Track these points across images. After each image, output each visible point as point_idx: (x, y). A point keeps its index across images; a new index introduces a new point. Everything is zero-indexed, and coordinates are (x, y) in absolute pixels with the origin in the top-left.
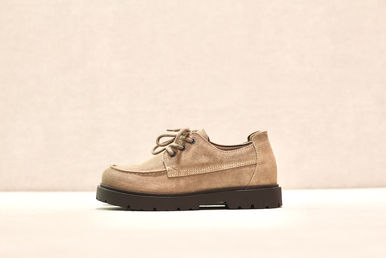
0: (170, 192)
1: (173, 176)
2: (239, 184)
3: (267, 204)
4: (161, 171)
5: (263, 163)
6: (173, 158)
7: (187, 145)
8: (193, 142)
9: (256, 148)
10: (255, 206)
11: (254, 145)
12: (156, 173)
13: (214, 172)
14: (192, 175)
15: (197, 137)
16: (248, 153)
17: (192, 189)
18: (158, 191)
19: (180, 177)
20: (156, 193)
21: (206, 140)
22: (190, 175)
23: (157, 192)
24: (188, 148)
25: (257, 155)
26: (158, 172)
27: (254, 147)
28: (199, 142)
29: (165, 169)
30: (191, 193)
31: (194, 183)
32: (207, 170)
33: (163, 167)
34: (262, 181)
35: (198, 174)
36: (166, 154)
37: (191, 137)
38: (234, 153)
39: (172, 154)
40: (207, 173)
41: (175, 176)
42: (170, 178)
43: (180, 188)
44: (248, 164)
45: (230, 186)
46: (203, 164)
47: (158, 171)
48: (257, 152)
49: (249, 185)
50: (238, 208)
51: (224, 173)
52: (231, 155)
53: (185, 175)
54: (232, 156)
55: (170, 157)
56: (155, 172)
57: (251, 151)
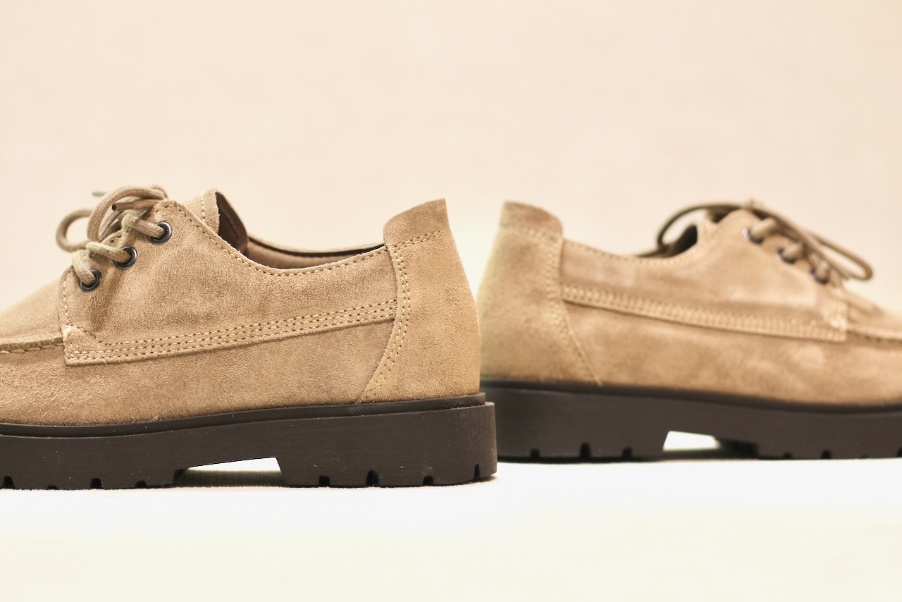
0: (67, 421)
1: (82, 361)
2: (325, 394)
3: (428, 470)
4: (42, 343)
5: (417, 317)
6: (91, 295)
7: (141, 247)
8: (162, 237)
9: (398, 260)
10: (381, 477)
11: (390, 249)
12: (26, 348)
13: (234, 347)
14: (151, 359)
15: (179, 216)
16: (362, 280)
17: (152, 408)
18: (24, 413)
19: (109, 363)
20: (15, 422)
21: (208, 228)
22: (147, 360)
23: (22, 418)
24: (142, 258)
25: (396, 289)
26: (31, 345)
27: (390, 257)
28: (182, 236)
29: (58, 335)
30: (146, 424)
31: (159, 386)
32: (208, 339)
33: (54, 327)
34: (414, 385)
35: (173, 356)
36: (68, 279)
37: (158, 217)
38: (311, 278)
39: (88, 281)
40: (205, 352)
41: (90, 360)
42: (72, 366)
43: (107, 405)
44: (362, 321)
45: (291, 402)
46: (195, 316)
47: (33, 341)
48: (398, 276)
49: (363, 398)
50: (317, 481)
51: (271, 352)
52: (299, 286)
53: (128, 359)
54: (305, 292)
55: (79, 290)
56: (21, 346)
57: (379, 272)
